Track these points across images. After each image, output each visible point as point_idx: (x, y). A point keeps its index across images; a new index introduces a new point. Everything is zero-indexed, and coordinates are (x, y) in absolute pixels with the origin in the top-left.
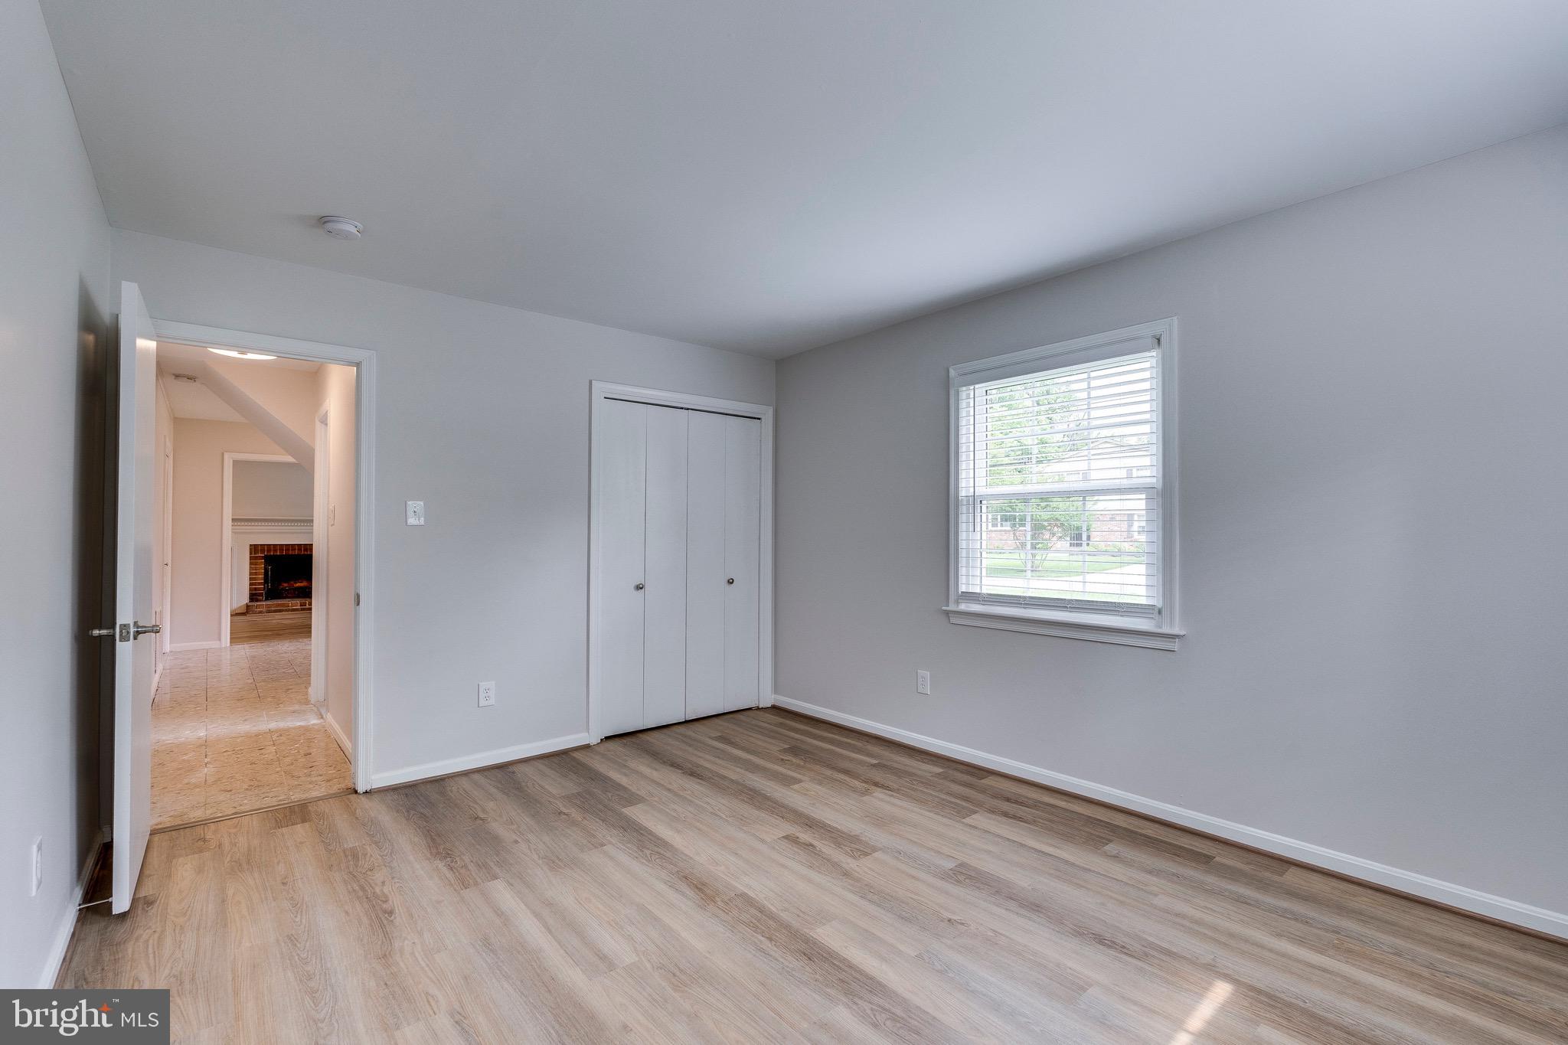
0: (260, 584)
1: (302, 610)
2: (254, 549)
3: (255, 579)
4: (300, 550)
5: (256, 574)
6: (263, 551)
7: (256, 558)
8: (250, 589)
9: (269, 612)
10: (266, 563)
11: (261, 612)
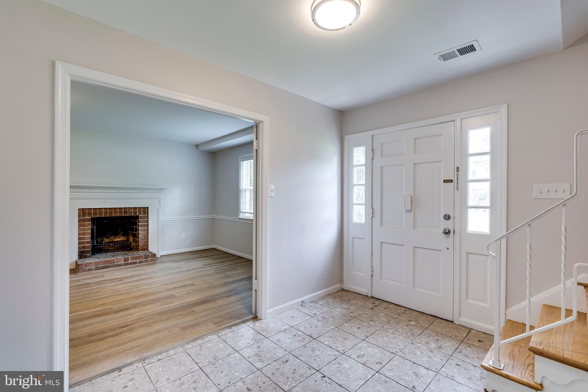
0: (87, 243)
1: (125, 265)
2: (82, 212)
3: (83, 239)
4: (121, 212)
5: (84, 234)
6: (90, 214)
7: (84, 220)
8: (79, 248)
9: (97, 269)
10: (93, 224)
11: (90, 270)
